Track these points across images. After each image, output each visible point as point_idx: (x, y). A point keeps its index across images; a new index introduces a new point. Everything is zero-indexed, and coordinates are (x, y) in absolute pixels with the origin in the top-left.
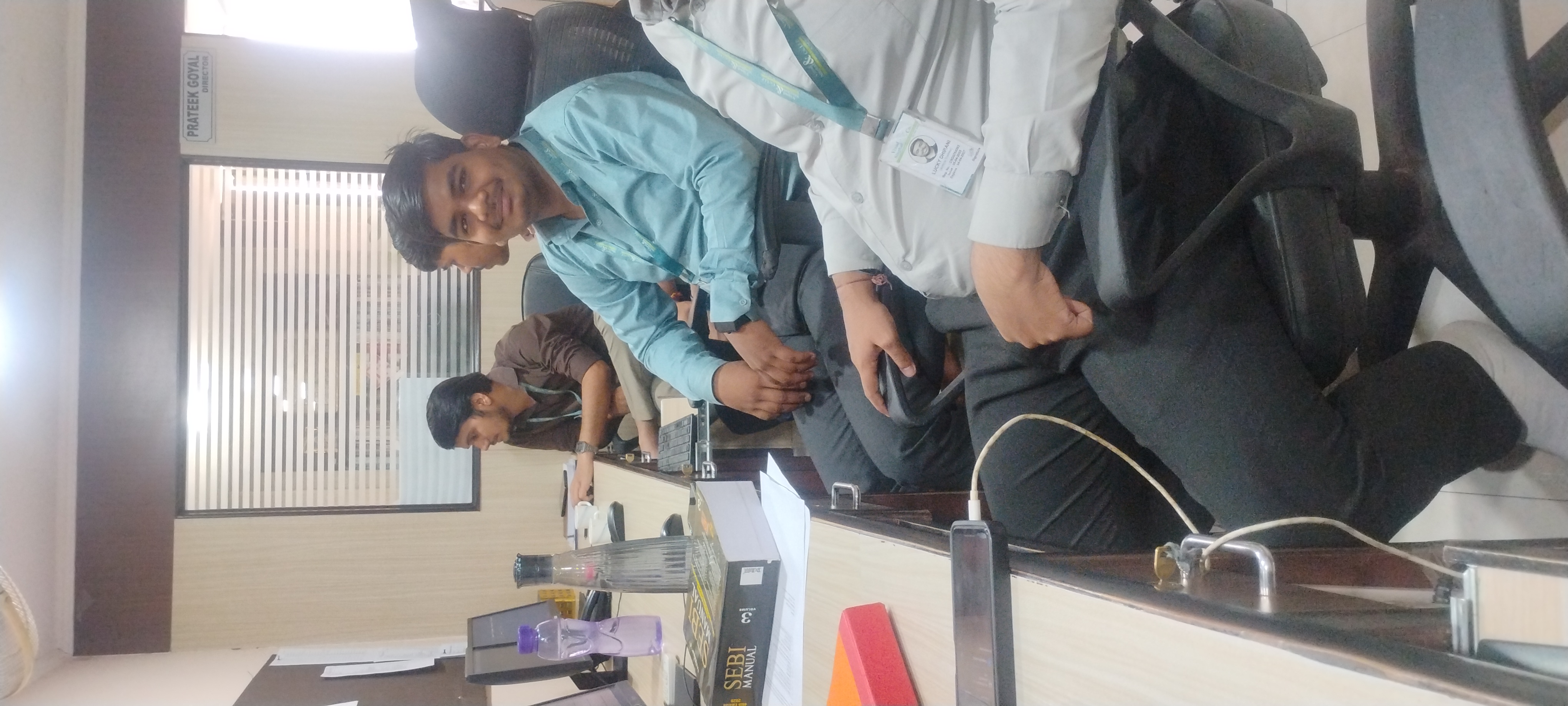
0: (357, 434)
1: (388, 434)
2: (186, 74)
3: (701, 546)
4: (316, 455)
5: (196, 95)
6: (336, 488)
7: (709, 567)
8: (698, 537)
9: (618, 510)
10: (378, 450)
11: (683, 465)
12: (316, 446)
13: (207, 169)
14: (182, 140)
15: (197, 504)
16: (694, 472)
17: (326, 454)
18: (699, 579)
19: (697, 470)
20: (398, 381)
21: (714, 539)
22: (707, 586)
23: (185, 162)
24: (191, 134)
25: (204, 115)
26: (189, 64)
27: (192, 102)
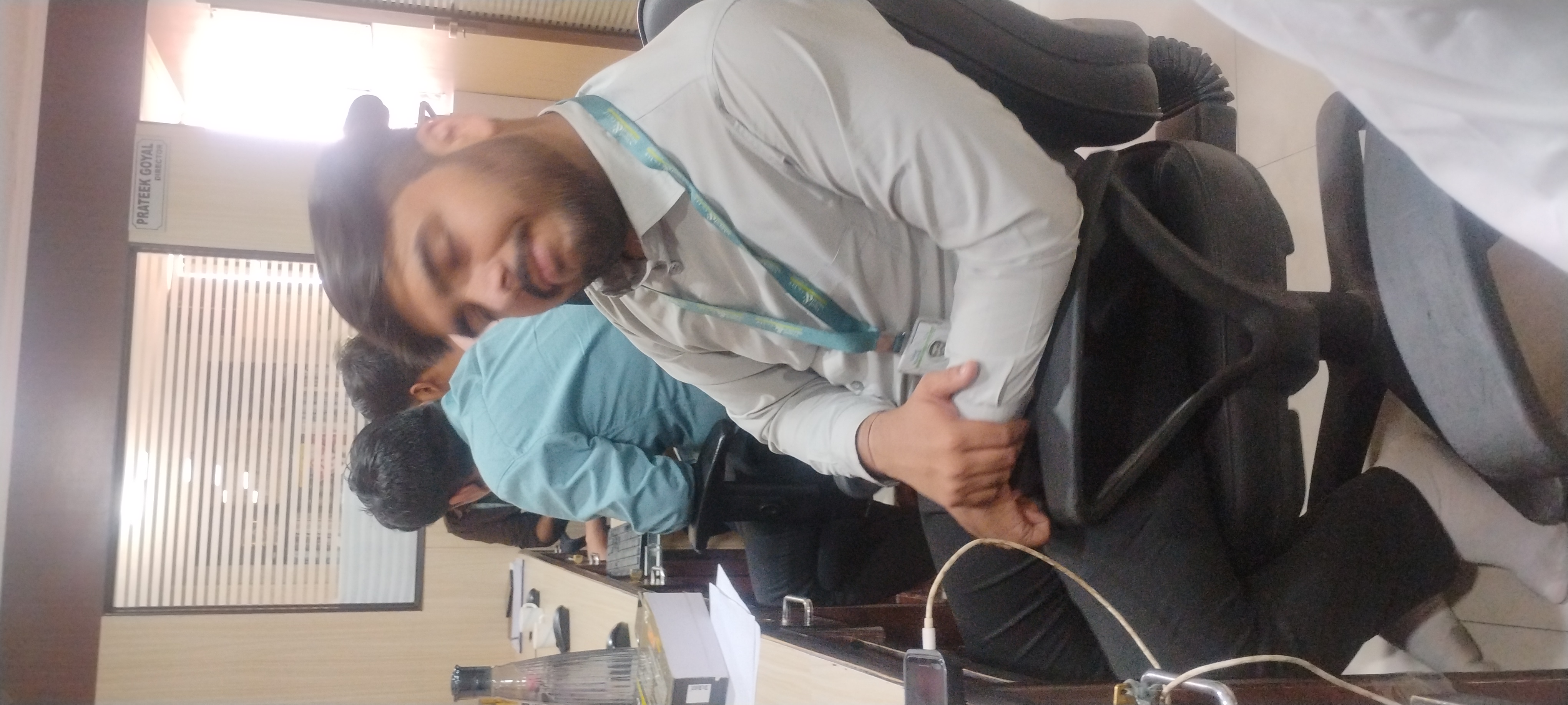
0: (298, 526)
1: (330, 527)
2: (139, 162)
3: (647, 660)
4: (253, 548)
5: (148, 183)
6: (273, 583)
7: (654, 680)
8: (643, 649)
9: (564, 614)
10: (319, 544)
11: (631, 570)
12: (254, 538)
13: (155, 257)
14: (131, 228)
15: (126, 601)
16: (643, 577)
17: (264, 548)
18: (644, 694)
19: (646, 574)
21: (660, 653)
22: (652, 702)
23: (134, 250)
24: (140, 221)
25: (154, 204)
26: (143, 152)
27: (144, 190)
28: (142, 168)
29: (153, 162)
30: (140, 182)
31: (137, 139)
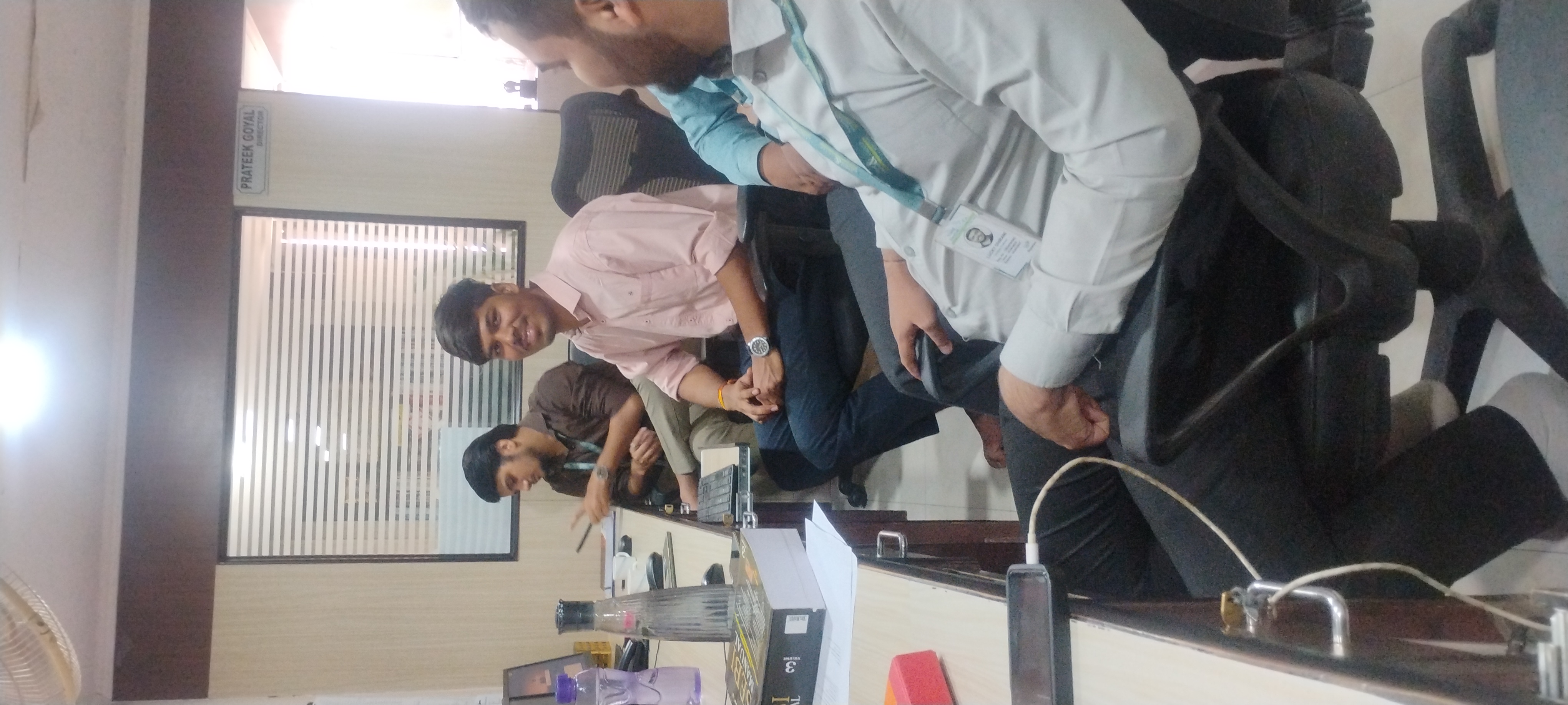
0: (398, 484)
1: (428, 485)
2: (242, 128)
3: (745, 596)
4: (357, 505)
5: (251, 149)
6: (376, 538)
7: (753, 616)
8: (740, 586)
9: (657, 562)
10: (418, 501)
11: (723, 516)
12: (357, 496)
13: (259, 220)
14: (236, 192)
15: (239, 550)
16: (735, 523)
17: (366, 505)
18: (743, 629)
19: (737, 520)
20: (439, 430)
21: (759, 587)
22: (750, 635)
23: (238, 214)
24: (244, 186)
25: (257, 168)
26: (245, 118)
27: (247, 155)
28: (244, 134)
29: (255, 128)
30: (244, 148)
31: (239, 105)
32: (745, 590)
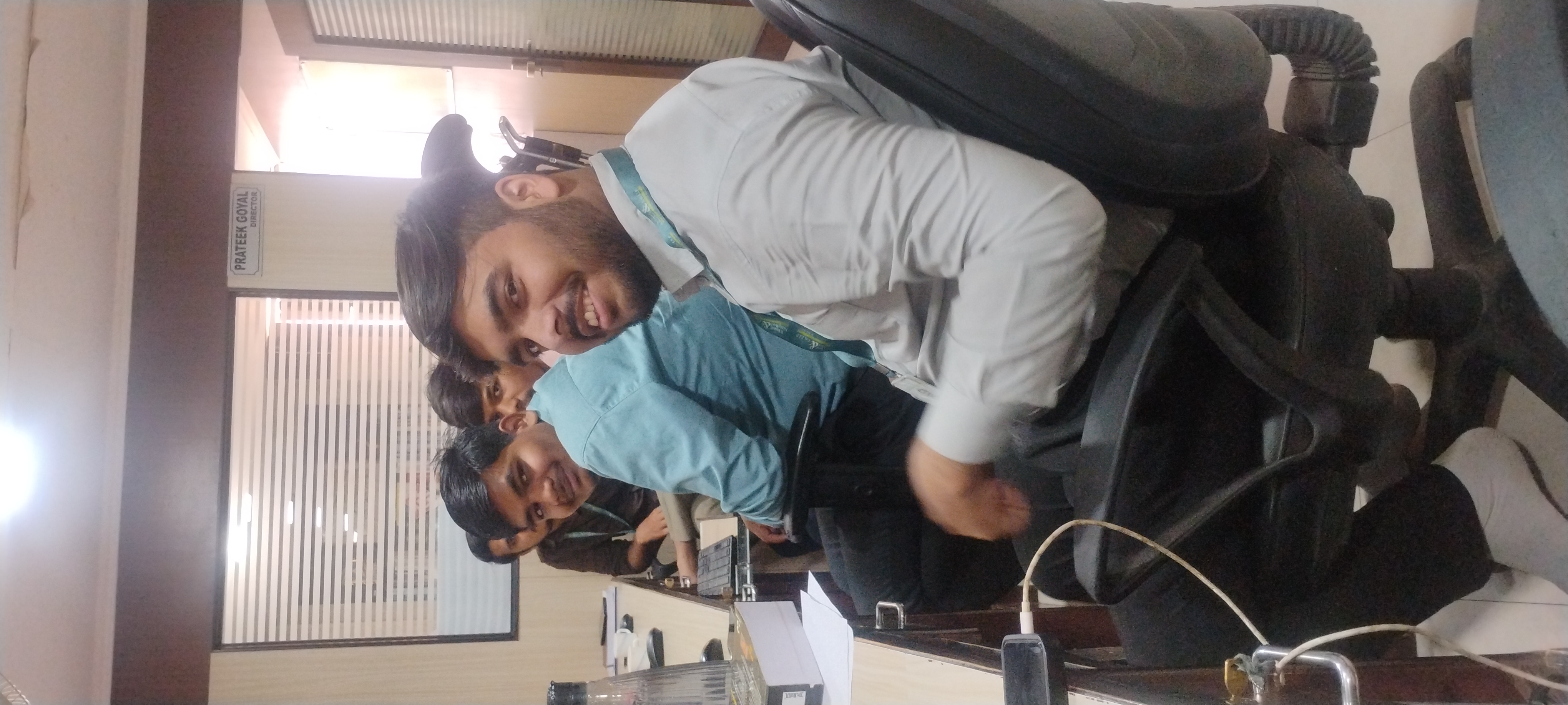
0: (396, 564)
1: (426, 564)
2: (235, 210)
3: (740, 672)
4: (354, 587)
5: (244, 230)
6: (374, 620)
7: (749, 692)
8: (737, 662)
9: (657, 637)
10: (416, 581)
11: (722, 588)
12: (354, 577)
13: (253, 301)
14: (229, 274)
15: (234, 637)
16: (734, 596)
19: (737, 593)
20: (437, 508)
21: (754, 663)
23: (234, 294)
24: (238, 267)
25: (251, 249)
26: (239, 200)
27: (241, 237)
28: (238, 215)
29: (248, 209)
30: (237, 229)
31: (233, 187)
32: (741, 667)
